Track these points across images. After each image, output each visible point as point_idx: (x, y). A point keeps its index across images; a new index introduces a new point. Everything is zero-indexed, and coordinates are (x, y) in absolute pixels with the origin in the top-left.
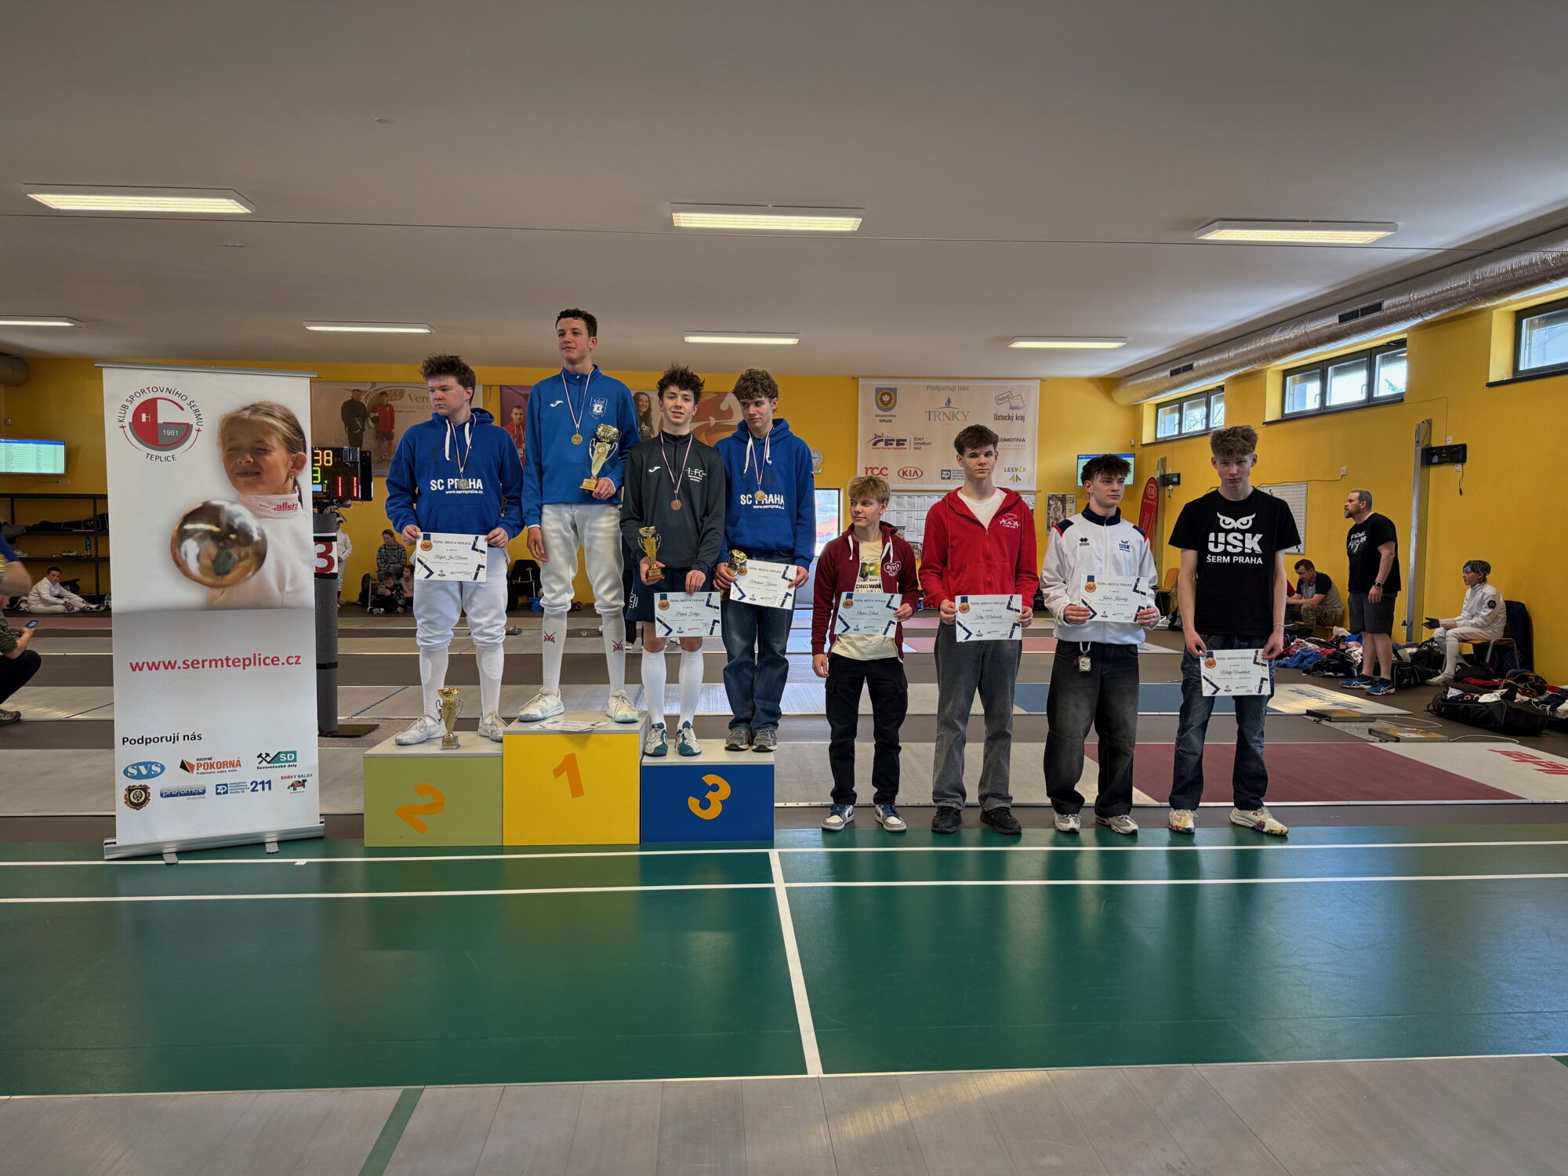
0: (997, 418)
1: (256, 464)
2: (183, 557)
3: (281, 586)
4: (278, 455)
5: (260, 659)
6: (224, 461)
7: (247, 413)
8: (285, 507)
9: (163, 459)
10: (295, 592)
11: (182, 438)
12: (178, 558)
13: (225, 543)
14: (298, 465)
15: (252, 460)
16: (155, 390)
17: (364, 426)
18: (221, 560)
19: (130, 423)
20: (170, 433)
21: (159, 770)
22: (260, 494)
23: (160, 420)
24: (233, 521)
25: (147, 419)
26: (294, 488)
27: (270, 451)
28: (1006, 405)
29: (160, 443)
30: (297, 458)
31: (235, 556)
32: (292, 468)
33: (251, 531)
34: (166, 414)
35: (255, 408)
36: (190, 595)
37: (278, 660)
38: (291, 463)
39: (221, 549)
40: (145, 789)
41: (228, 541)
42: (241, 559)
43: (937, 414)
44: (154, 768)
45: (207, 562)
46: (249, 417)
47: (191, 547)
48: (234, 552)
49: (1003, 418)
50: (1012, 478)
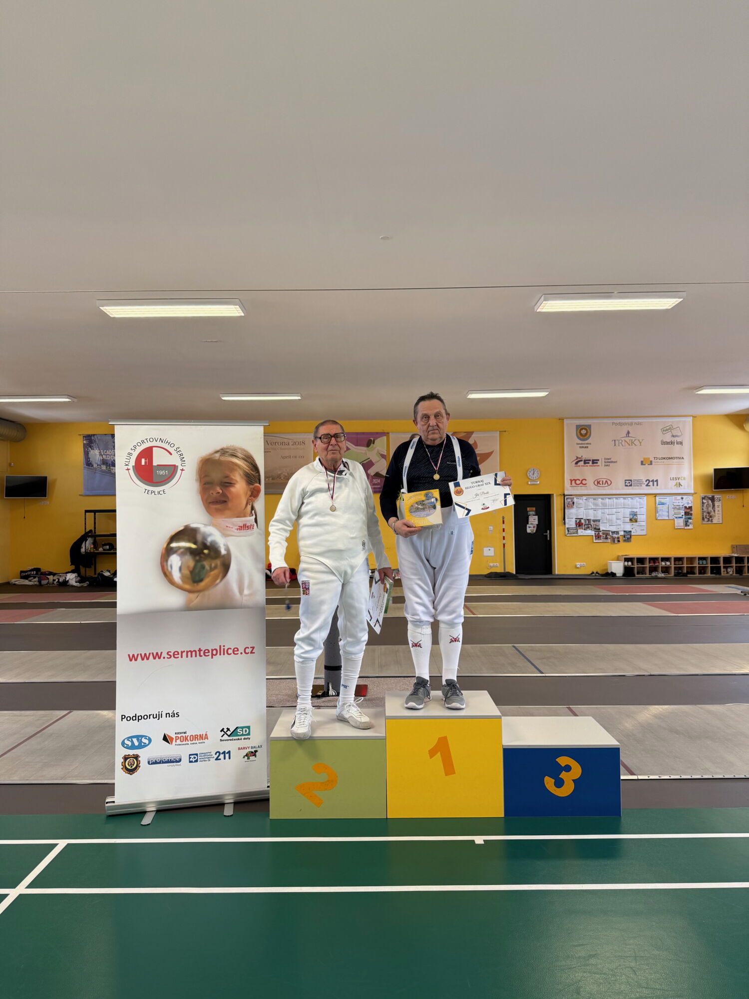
0: (663, 443)
1: (224, 495)
2: (169, 569)
3: (241, 591)
4: (240, 487)
5: (224, 649)
6: (200, 493)
7: (217, 455)
8: (245, 527)
9: (156, 493)
10: (250, 595)
11: (169, 477)
12: (166, 570)
13: (201, 557)
14: (255, 494)
15: (221, 491)
16: (151, 440)
18: (197, 571)
19: (133, 466)
20: (162, 473)
21: (147, 742)
22: (225, 518)
23: (155, 464)
24: (206, 540)
25: (145, 462)
26: (251, 512)
27: (234, 484)
28: (670, 434)
29: (155, 481)
30: (254, 489)
31: (207, 567)
32: (250, 496)
33: (220, 547)
34: (159, 458)
35: (223, 451)
36: (174, 599)
37: (238, 650)
38: (249, 493)
39: (197, 562)
40: (136, 757)
41: (202, 556)
42: (212, 569)
43: (620, 441)
44: (144, 740)
45: (187, 572)
46: (219, 457)
47: (175, 561)
48: (206, 564)
49: (667, 443)
50: (676, 484)
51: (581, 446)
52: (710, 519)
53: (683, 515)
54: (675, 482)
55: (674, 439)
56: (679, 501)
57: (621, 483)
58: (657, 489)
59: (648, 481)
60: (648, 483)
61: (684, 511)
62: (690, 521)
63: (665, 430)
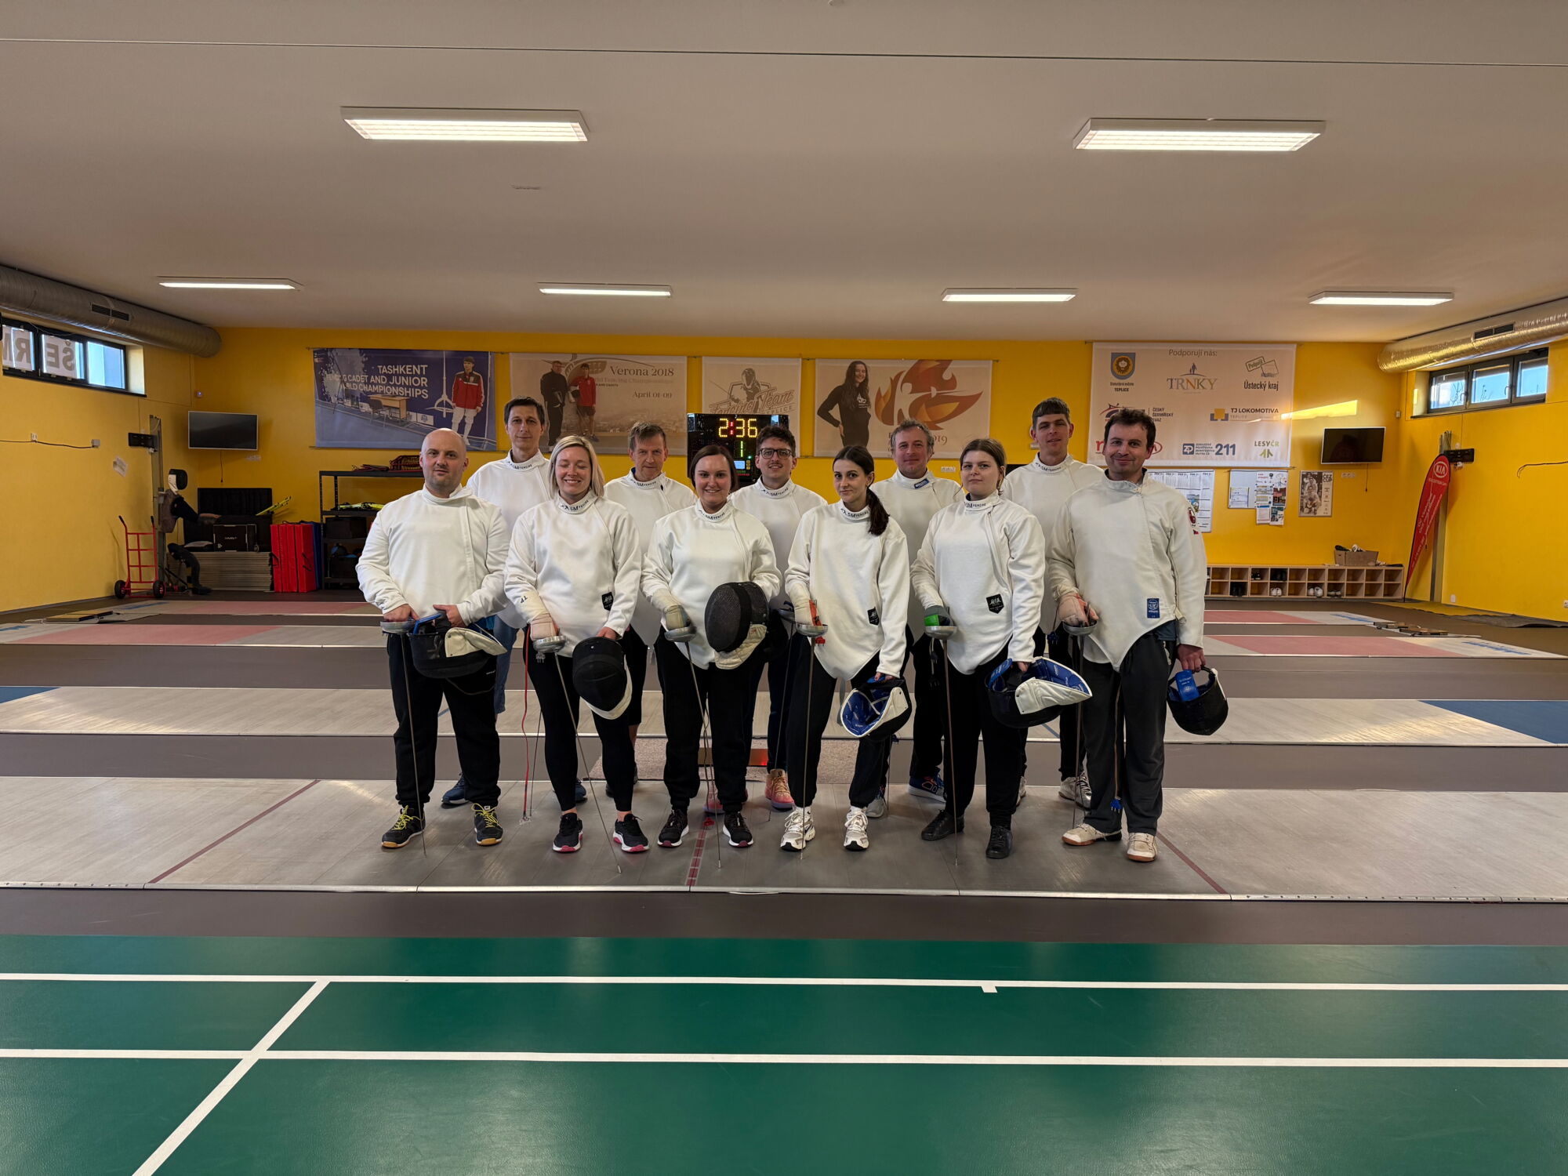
0: (1248, 386)
17: (564, 400)
28: (1259, 371)
43: (1180, 381)
49: (1254, 386)
50: (1264, 453)
51: (1120, 387)
52: (1313, 509)
53: (1270, 503)
54: (1261, 449)
55: (1264, 380)
56: (1266, 479)
57: (1178, 449)
58: (1233, 459)
59: (1219, 447)
60: (1220, 450)
61: (1272, 496)
62: (1280, 513)
63: (1252, 365)
